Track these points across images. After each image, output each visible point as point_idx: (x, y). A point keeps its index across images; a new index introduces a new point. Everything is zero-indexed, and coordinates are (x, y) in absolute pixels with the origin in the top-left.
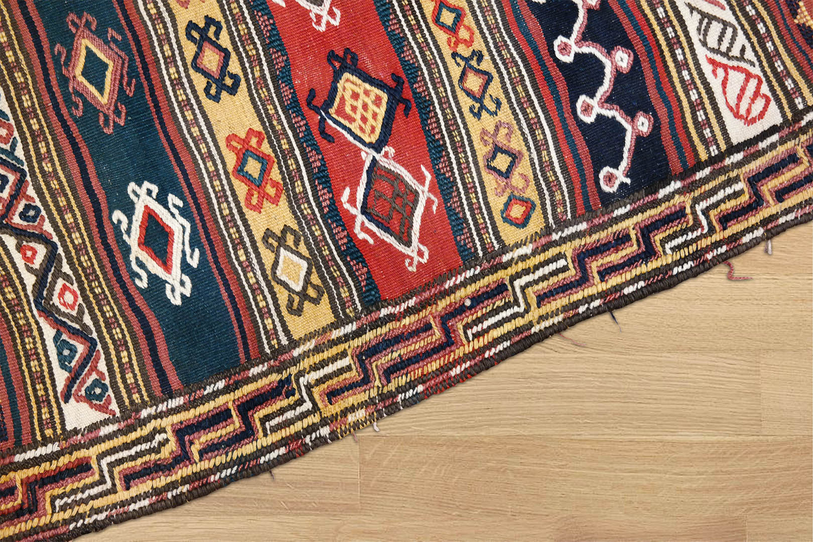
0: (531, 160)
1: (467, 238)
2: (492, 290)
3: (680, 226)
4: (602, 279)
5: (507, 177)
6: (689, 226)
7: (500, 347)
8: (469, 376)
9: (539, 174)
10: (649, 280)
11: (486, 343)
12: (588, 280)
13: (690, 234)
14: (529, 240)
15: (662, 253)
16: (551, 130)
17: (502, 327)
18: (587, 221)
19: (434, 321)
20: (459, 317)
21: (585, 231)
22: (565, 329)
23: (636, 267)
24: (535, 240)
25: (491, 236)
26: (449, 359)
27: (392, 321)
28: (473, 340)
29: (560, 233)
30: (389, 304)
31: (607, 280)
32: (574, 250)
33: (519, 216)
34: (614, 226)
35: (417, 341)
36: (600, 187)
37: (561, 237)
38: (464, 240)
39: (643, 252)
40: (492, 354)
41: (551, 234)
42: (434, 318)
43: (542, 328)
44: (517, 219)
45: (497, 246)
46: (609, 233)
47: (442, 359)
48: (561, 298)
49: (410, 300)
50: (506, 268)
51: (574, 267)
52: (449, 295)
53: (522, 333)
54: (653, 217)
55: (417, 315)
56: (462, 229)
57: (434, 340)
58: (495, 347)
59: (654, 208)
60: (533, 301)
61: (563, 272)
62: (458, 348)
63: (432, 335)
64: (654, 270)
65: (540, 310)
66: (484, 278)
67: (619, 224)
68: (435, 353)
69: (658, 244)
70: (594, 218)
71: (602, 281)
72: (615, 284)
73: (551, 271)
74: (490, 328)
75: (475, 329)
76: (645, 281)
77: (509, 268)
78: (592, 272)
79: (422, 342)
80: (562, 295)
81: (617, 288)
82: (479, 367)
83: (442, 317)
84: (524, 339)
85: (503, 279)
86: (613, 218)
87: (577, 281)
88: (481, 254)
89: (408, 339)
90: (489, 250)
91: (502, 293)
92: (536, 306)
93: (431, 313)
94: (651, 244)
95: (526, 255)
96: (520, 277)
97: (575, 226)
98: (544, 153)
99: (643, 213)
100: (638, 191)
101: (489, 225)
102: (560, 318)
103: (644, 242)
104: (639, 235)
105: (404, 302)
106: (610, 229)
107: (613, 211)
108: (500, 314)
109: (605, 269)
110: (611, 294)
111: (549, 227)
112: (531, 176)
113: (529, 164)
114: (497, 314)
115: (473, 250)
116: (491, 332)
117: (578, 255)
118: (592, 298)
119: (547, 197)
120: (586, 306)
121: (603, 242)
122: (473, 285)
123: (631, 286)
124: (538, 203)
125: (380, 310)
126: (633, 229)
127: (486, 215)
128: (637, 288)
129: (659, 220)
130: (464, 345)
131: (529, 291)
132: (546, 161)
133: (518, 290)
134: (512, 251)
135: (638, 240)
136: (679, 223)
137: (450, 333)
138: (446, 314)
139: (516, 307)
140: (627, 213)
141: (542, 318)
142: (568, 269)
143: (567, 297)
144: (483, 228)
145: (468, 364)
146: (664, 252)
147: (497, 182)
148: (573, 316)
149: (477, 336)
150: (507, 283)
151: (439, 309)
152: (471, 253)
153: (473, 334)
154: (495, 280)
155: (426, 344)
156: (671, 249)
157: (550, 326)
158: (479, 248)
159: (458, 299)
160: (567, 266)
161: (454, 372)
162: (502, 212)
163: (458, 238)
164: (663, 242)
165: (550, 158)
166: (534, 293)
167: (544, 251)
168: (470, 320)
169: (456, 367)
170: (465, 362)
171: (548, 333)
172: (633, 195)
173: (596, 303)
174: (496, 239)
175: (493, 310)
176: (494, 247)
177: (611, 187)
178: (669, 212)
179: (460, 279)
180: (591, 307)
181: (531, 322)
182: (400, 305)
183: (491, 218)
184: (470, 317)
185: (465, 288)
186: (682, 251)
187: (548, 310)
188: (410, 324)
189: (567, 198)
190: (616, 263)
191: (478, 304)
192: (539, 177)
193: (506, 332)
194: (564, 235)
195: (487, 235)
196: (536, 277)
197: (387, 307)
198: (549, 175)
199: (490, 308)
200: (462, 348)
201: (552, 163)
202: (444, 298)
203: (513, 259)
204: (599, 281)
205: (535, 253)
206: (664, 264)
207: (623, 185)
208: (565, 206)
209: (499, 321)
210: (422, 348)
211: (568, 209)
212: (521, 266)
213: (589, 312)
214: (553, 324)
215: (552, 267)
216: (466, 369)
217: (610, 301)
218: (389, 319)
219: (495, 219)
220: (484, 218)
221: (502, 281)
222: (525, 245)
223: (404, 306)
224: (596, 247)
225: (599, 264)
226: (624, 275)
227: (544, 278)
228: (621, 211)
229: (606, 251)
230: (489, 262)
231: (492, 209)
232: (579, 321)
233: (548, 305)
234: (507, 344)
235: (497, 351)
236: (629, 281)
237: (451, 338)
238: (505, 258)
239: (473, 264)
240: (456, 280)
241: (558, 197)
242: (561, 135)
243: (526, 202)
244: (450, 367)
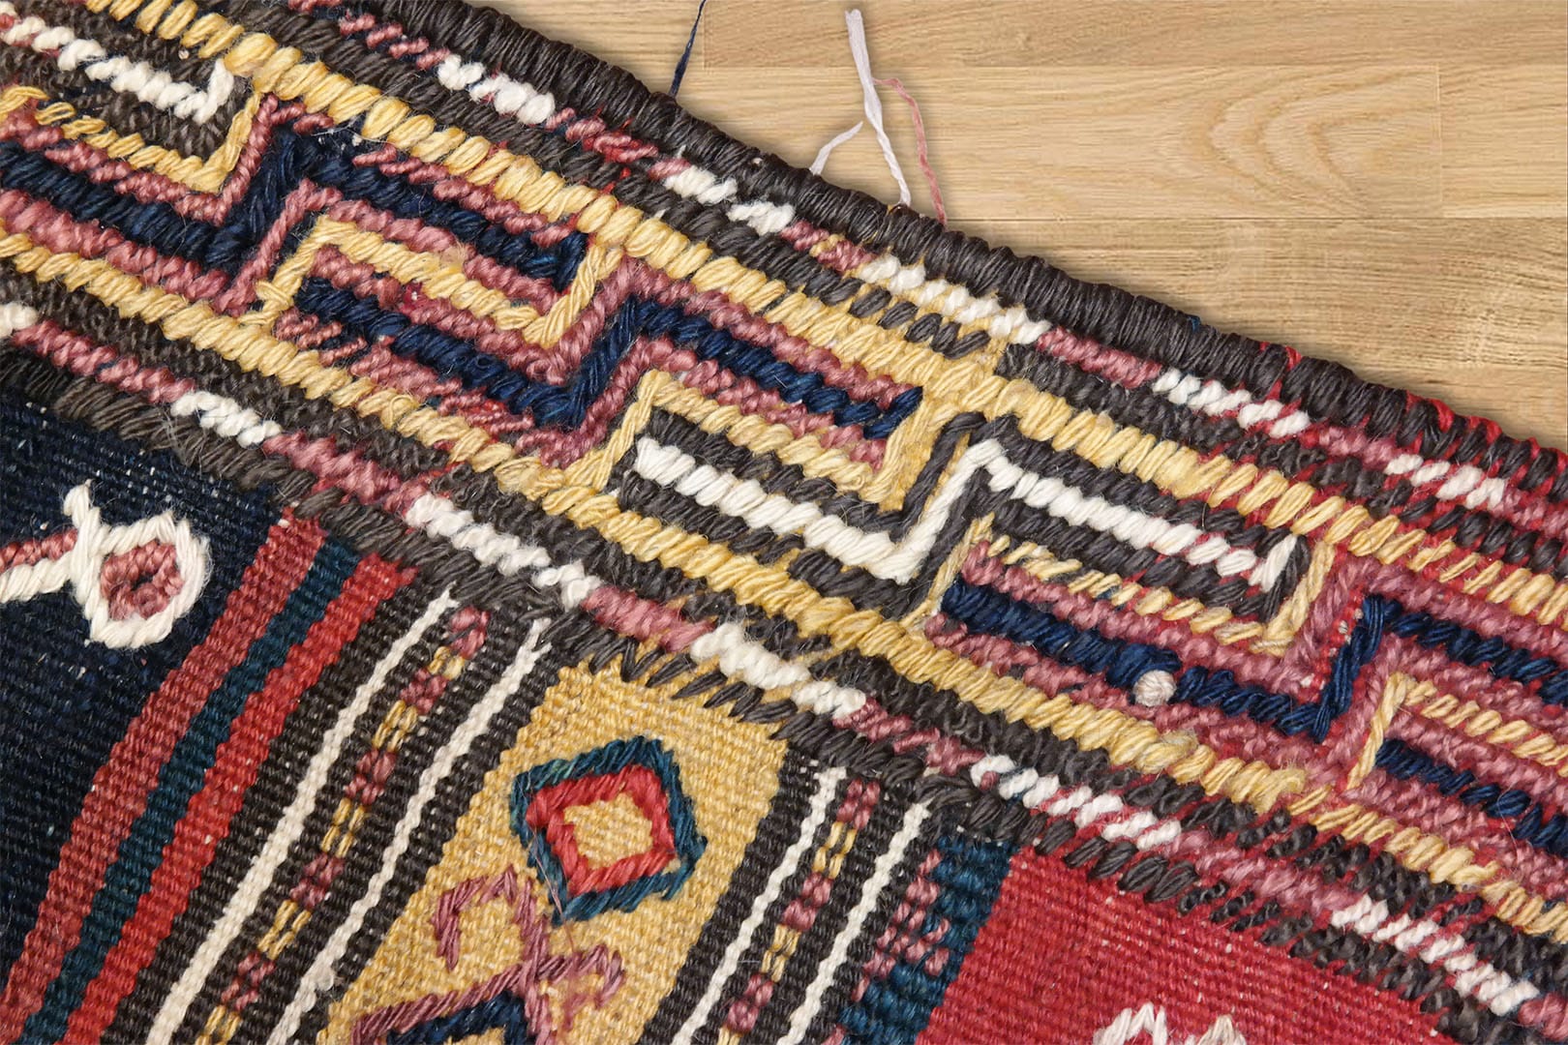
0: (348, 969)
1: (901, 928)
2: (1014, 637)
3: (72, 130)
4: (577, 243)
5: (511, 999)
6: (38, 94)
7: (1214, 399)
8: (1446, 420)
9: (377, 883)
10: (410, 59)
11: (1247, 471)
12: (632, 297)
13: (67, 61)
14: (685, 678)
15: (253, 103)
16: (154, 1006)
17: (1127, 466)
18: (393, 516)
19: (1356, 757)
20: (1247, 671)
21: (444, 488)
22: (906, 213)
23: (404, 156)
24: (663, 649)
25: (805, 842)
26: (1449, 560)
27: (1504, 925)
28: (1285, 530)
29: (545, 579)
30: (1456, 1003)
31: (561, 223)
32: (562, 461)
33: (623, 807)
34: (315, 393)
35: (1496, 751)
36: (208, 590)
37: (558, 560)
38: (920, 933)
39: (319, 181)
40: (1271, 409)
41: (582, 612)
42: (1342, 768)
43: (988, 305)
44: (640, 801)
45: (830, 780)
46: (362, 385)
47: (1472, 586)
48: (800, 340)
49: (1362, 928)
50: (881, 663)
51: (630, 395)
52: (1198, 790)
53: (1078, 365)
54: (137, 273)
55: (1393, 847)
56: (890, 982)
57: (1427, 688)
58: (1232, 417)
59: (94, 300)
60: (909, 442)
61: (692, 426)
62: (1374, 559)
63: (1416, 716)
64: (351, 74)
65: (922, 377)
66: (998, 716)
67: (289, 377)
68: (1476, 636)
69: (230, 150)
70: (356, 497)
71: (585, 240)
72: (550, 180)
73: (728, 478)
74: (1174, 509)
75: (1235, 562)
76: (432, 71)
77: (869, 650)
78: (587, 310)
79: (1477, 727)
80: (786, 347)
81: (555, 154)
82: (1370, 410)
83: (1313, 737)
84: (1097, 337)
85: (931, 636)
86: (288, 428)
87: (673, 337)
88: (915, 817)
89: (1523, 794)
90: (872, 794)
91: (989, 590)
92: (923, 408)
93: (1339, 799)
94: (256, 180)
95: (754, 633)
96: (861, 573)
97: (461, 542)
98: (272, 944)
99: (157, 326)
100: (84, 425)
101: (772, 892)
102: (883, 271)
103: (271, 215)
104: (261, 263)
105: (1389, 947)
106: (344, 398)
107: (261, 451)
108: (1076, 520)
109: (523, 270)
110: (600, 158)
111: (558, 643)
112: (419, 906)
113: (374, 965)
114: (1089, 533)
115: (931, 862)
116: (1186, 490)
117: (567, 424)
118: (687, 218)
119: (441, 766)
120: (739, 212)
121: (422, 376)
122: (1064, 731)
123: (502, 105)
124: (499, 782)
125: (1514, 1016)
126: (257, 305)
127: (743, 941)
128: (490, 73)
129: (126, 234)
130: (1342, 548)
131: (883, 490)
132: (302, 905)
133: (922, 537)
134: (789, 705)
135: (289, 246)
136: (65, 143)
137: (1347, 652)
138: (1284, 732)
139: (998, 484)
140: (214, 388)
141: (951, 343)
142: (660, 413)
143: (774, 316)
144: (807, 901)
145: (1400, 465)
146: (239, 100)
147: (567, 1023)
148: (829, 227)
149: (1256, 534)
150: (930, 607)
151: (1289, 779)
152: (948, 858)
153: (1261, 552)
154: (964, 665)
155: (1471, 707)
156: (201, 83)
157: (954, 279)
158: (899, 843)
159: (1180, 739)
160: (650, 431)
161: (1489, 492)
162: (669, 886)
163: (937, 965)
164: (202, 139)
165: (269, 901)
166: (875, 464)
167: (675, 579)
168: (1218, 616)
169: (1458, 504)
170: (1404, 482)
171: (985, 266)
172: (116, 429)
173: (692, 182)
174: (802, 811)
175: (1090, 564)
176: (841, 791)
177: (170, 549)
178: (58, 225)
179: (1089, 806)
180: (728, 188)
181: (1005, 372)
182: (1414, 956)
183: (734, 907)
184: (1203, 625)
185: (1104, 752)
186: (169, 31)
187: (896, 345)
188: (1455, 842)
189: (376, 682)
190: (462, 251)
191: (1122, 641)
192: (388, 872)
193: (1130, 432)
194: (537, 556)
195: (820, 859)
196: (806, 511)
197: (1472, 999)
198: (345, 842)
199: (1098, 582)
200: (1360, 547)
201: (287, 875)
202: (1225, 801)
203: (817, 673)
204: (594, 254)
205: (716, 608)
206: (287, 55)
207: (116, 511)
208: (417, 658)
209: (1110, 498)
210: (1500, 707)
211: (413, 637)
212: (815, 613)
213: (753, 181)
214: (932, 275)
215: (708, 486)
216: (1429, 457)
217: (639, 137)
218: (1511, 943)
219: (724, 885)
220: (763, 937)
221: (944, 631)
222: (718, 676)
223: (1406, 934)
224: (467, 385)
225: (524, 313)
226: (481, 177)
227: (785, 479)
228: (228, 417)
229: (448, 334)
230: (917, 759)
231: (694, 935)
232: (824, 186)
233: (873, 364)
234: (1176, 386)
235: (1241, 396)
236: (484, 132)
237: (1361, 630)
238: (844, 702)
239: (985, 808)
240: (1108, 818)
241: (402, 718)
242: (139, 943)
243: (542, 826)
244: (1473, 528)
